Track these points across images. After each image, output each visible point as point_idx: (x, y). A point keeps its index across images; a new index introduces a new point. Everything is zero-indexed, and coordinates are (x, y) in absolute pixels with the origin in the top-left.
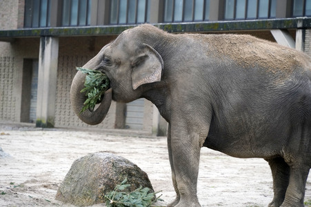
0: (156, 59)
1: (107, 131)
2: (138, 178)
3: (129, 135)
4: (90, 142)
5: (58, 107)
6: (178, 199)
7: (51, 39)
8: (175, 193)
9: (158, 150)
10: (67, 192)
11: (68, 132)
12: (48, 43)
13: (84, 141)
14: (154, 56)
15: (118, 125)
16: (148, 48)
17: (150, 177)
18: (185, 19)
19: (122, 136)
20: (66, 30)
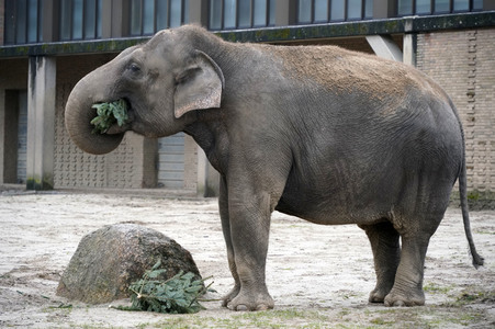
0: (213, 74)
1: (131, 193)
2: (176, 259)
3: (164, 197)
4: (106, 209)
5: (59, 159)
6: (238, 288)
7: (44, 61)
8: (232, 280)
9: (205, 218)
10: (73, 283)
11: (74, 196)
12: (40, 66)
13: (97, 208)
14: (210, 70)
15: (147, 183)
16: (203, 56)
17: (195, 258)
18: (241, 25)
19: (153, 198)
20: (66, 46)
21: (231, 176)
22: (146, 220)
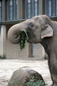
0: (51, 28)
1: (26, 59)
2: (38, 77)
3: (34, 60)
4: (20, 63)
5: (7, 51)
6: (53, 84)
7: (3, 26)
8: (52, 82)
9: (45, 65)
10: (12, 83)
11: (11, 60)
12: (2, 27)
13: (17, 63)
14: (50, 27)
15: (30, 56)
16: (49, 23)
17: (42, 76)
18: (53, 15)
19: (31, 60)
20: (8, 22)
21: (51, 55)
22: (30, 66)
